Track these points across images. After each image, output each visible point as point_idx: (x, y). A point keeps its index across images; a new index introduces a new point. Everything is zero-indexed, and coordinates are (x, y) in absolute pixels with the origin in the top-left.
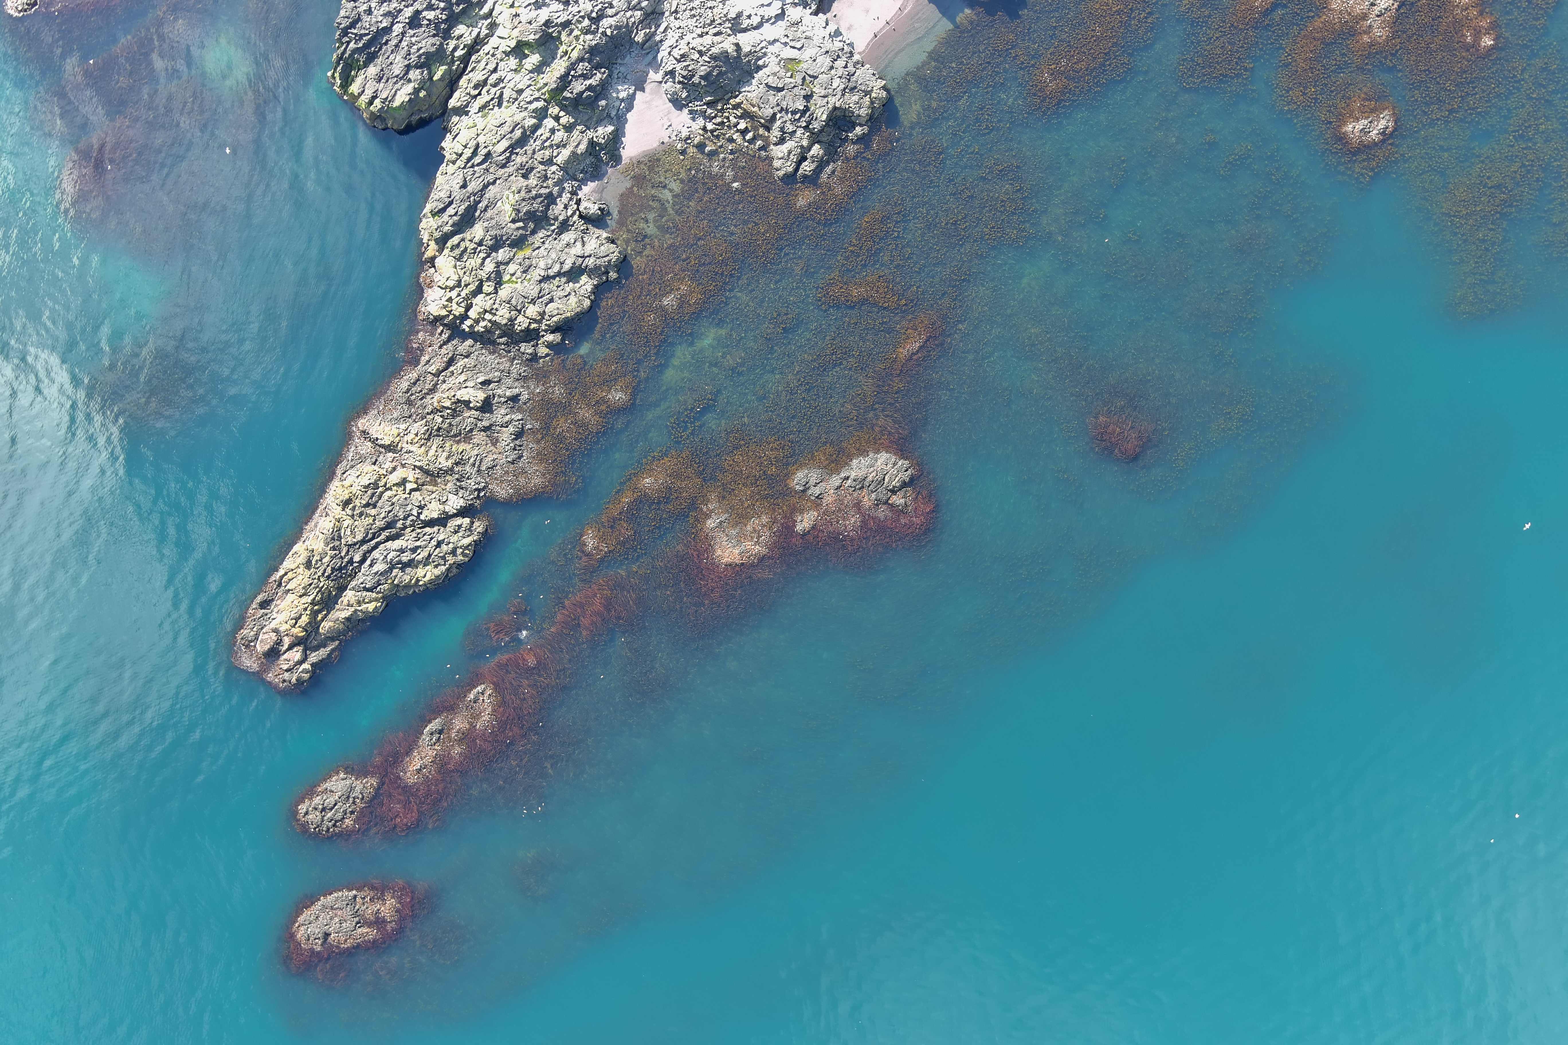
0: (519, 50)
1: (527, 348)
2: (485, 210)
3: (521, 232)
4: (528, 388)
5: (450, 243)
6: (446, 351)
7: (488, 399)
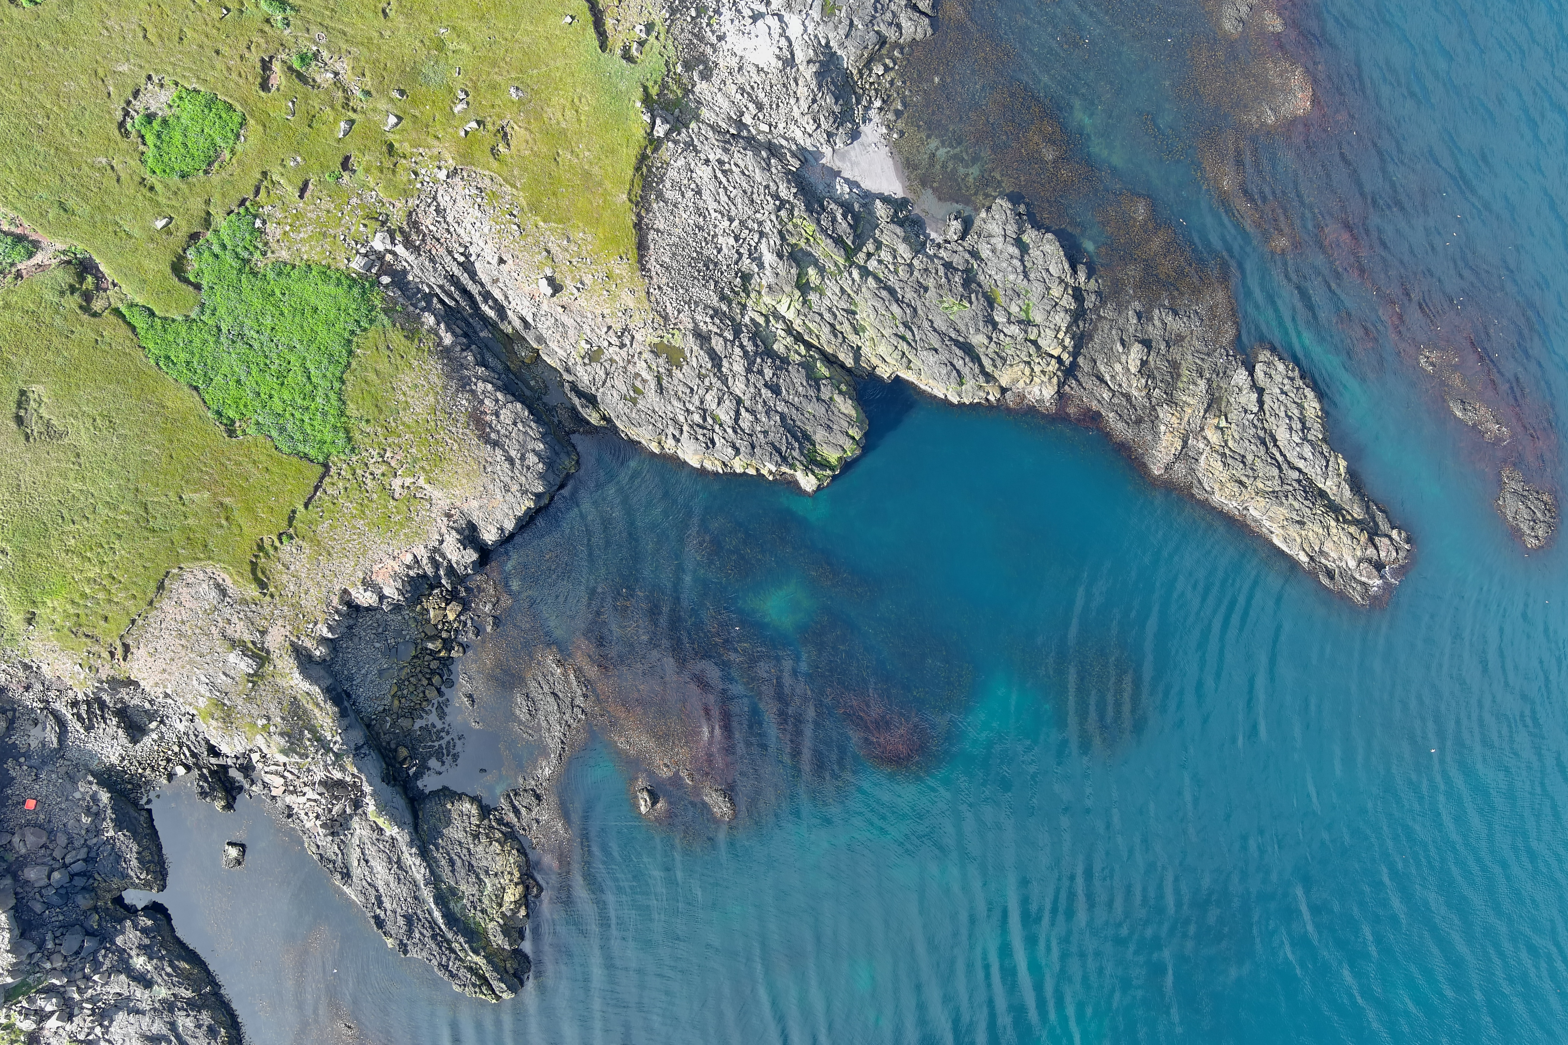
1: (1090, 301)
2: (958, 331)
3: (980, 296)
4: (1128, 302)
5: (989, 368)
6: (1089, 383)
7: (1139, 342)
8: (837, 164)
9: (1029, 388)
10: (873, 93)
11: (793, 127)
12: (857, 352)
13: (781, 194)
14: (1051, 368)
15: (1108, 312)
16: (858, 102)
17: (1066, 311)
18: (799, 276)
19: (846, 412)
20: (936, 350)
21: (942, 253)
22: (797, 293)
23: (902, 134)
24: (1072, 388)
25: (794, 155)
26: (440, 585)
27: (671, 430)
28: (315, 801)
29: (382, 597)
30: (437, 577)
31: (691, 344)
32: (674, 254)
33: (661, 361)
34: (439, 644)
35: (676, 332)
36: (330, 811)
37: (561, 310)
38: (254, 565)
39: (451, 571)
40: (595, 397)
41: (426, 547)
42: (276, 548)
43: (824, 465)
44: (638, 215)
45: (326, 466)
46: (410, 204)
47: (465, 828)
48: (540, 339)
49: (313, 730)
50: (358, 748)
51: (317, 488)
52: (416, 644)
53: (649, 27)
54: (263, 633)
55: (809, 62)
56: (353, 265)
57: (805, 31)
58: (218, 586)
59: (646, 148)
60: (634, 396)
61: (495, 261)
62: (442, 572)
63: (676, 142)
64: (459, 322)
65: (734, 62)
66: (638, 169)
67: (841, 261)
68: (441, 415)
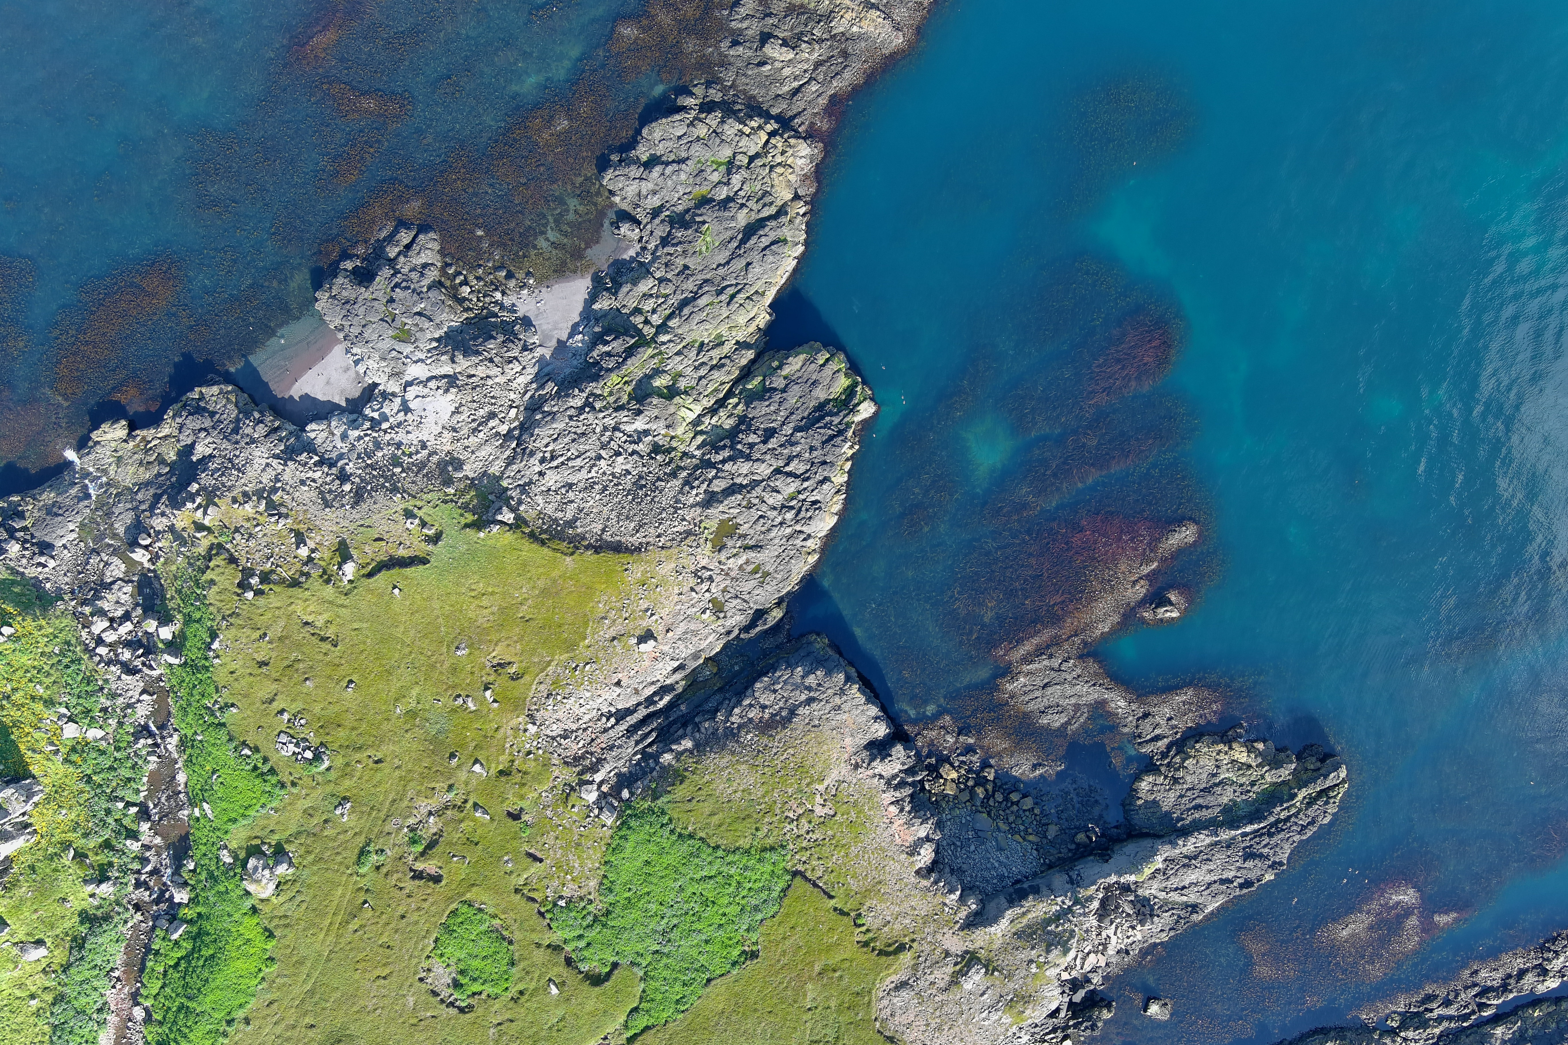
0: (672, 392)
1: (715, 95)
2: (732, 239)
3: (699, 212)
4: (720, 54)
5: (772, 210)
6: (799, 104)
7: (763, 46)
8: (554, 343)
9: (797, 169)
10: (487, 299)
11: (514, 385)
12: (741, 345)
13: (579, 404)
14: (780, 145)
15: (729, 77)
16: (496, 316)
17: (723, 122)
18: (661, 396)
19: (800, 364)
20: (748, 264)
21: (651, 246)
22: (677, 400)
23: (528, 274)
24: (802, 123)
25: (542, 387)
26: (921, 782)
27: (798, 542)
28: (1117, 928)
29: (928, 839)
30: (913, 784)
31: (716, 512)
32: (627, 518)
33: (730, 543)
34: (980, 791)
35: (702, 525)
36: (1128, 915)
37: (670, 634)
38: (881, 953)
39: (910, 771)
40: (757, 610)
41: (884, 792)
42: (868, 930)
43: (850, 392)
44: (587, 548)
45: (795, 874)
46: (557, 762)
47: (1165, 790)
48: (695, 656)
49: (1048, 922)
50: (1071, 882)
51: (815, 885)
52: (977, 811)
53: (409, 514)
54: (947, 954)
55: (453, 362)
56: (609, 822)
57: (422, 361)
58: (897, 988)
59: (523, 533)
60: (761, 574)
61: (618, 690)
62: (910, 780)
63: (520, 502)
64: (672, 730)
65: (448, 436)
66: (543, 543)
67: (650, 352)
68: (760, 760)
